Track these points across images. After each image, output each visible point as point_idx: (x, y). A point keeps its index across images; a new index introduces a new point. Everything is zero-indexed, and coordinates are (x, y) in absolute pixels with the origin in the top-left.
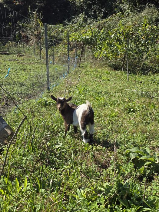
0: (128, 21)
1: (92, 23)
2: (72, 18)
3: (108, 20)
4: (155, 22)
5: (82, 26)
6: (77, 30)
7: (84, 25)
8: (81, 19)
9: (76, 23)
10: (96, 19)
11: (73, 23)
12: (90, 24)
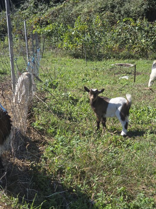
0: (83, 8)
1: (44, 8)
2: (21, 4)
3: (62, 6)
4: (111, 8)
5: (33, 12)
6: (28, 17)
7: (35, 11)
8: (32, 5)
9: (26, 9)
10: (49, 5)
11: (23, 9)
12: (42, 9)
